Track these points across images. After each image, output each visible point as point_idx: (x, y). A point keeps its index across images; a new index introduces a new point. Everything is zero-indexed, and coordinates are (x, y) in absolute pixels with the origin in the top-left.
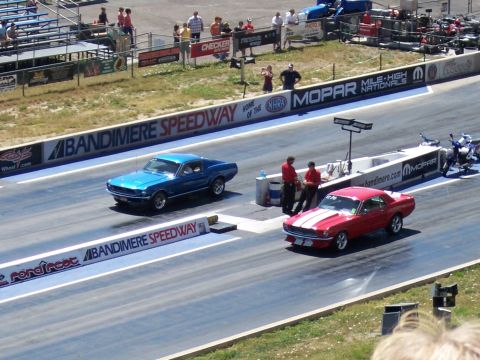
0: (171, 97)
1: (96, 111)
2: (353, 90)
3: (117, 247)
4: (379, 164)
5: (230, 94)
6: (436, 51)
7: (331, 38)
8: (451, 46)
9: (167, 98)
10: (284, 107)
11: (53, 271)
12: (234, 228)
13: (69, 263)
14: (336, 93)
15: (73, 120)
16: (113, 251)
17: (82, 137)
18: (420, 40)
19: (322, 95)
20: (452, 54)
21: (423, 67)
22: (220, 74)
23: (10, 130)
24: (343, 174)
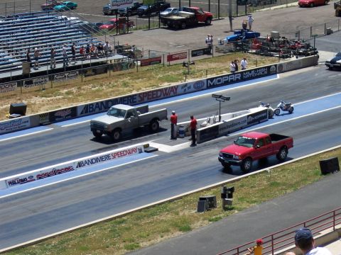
0: (152, 82)
1: (114, 88)
2: (239, 78)
3: (94, 161)
4: (236, 116)
5: (181, 79)
6: (287, 57)
7: (239, 51)
8: (295, 54)
9: (150, 82)
10: (202, 86)
11: (60, 173)
12: (157, 150)
13: (68, 169)
14: (230, 79)
15: (101, 93)
16: (92, 163)
17: (97, 103)
18: (280, 51)
19: (223, 80)
20: (294, 59)
21: (276, 65)
22: (180, 70)
23: (69, 99)
24: (215, 122)
